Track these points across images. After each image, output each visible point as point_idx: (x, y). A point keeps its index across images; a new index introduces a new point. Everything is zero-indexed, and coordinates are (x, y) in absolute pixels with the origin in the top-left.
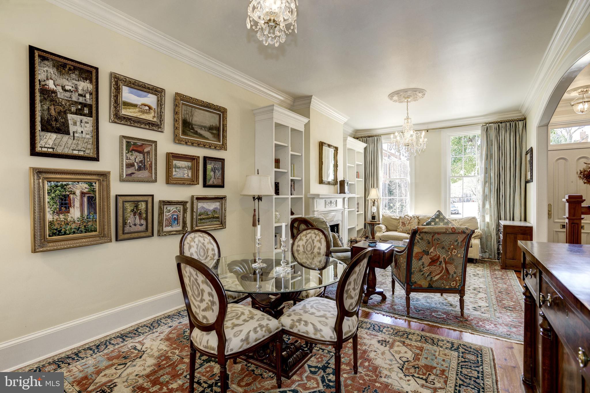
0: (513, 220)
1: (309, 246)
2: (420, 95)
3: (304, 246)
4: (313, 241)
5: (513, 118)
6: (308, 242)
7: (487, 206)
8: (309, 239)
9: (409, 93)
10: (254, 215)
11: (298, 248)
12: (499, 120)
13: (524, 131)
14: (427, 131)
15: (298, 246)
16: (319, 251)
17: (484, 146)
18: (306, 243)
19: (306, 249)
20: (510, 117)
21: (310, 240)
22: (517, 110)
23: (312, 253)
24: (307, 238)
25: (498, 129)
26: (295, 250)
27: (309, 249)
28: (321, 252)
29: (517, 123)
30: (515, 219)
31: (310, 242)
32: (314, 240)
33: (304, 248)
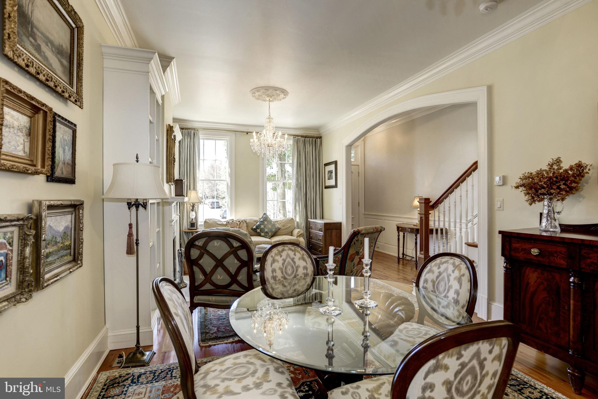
0: (316, 219)
1: (289, 267)
2: (282, 96)
3: (281, 269)
4: (293, 260)
5: (312, 135)
6: (286, 263)
7: (297, 208)
8: (287, 258)
9: (270, 91)
10: (130, 235)
11: (274, 274)
12: (305, 135)
13: (321, 147)
14: (247, 134)
15: (274, 271)
16: (305, 271)
17: (295, 155)
18: (283, 264)
19: (286, 272)
20: (310, 134)
21: (288, 260)
22: (317, 129)
23: (295, 277)
24: (283, 258)
25: (305, 142)
26: (270, 278)
27: (289, 272)
28: (308, 272)
29: (316, 139)
30: (317, 218)
31: (289, 262)
32: (294, 258)
33: (282, 273)
